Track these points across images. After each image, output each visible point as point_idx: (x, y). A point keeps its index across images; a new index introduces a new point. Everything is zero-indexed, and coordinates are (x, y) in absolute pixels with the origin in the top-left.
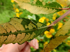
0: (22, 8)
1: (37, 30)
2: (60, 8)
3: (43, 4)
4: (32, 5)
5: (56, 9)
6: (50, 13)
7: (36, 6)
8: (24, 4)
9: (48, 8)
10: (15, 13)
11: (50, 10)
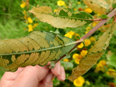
0: (42, 21)
1: (64, 46)
2: (90, 19)
3: (69, 15)
4: (54, 16)
5: (85, 21)
6: (79, 25)
7: (60, 18)
8: (44, 15)
9: (76, 19)
11: (79, 22)
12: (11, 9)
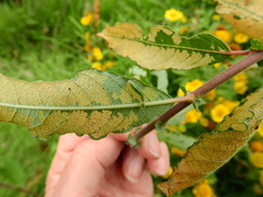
1: (143, 106)
2: (222, 51)
3: (174, 41)
4: (146, 44)
5: (211, 54)
9: (190, 51)
10: (89, 61)
12: (59, 29)
